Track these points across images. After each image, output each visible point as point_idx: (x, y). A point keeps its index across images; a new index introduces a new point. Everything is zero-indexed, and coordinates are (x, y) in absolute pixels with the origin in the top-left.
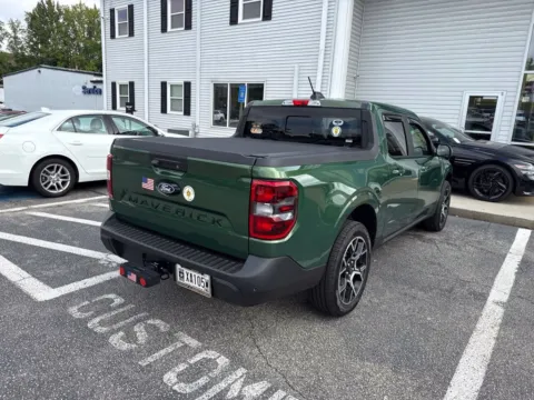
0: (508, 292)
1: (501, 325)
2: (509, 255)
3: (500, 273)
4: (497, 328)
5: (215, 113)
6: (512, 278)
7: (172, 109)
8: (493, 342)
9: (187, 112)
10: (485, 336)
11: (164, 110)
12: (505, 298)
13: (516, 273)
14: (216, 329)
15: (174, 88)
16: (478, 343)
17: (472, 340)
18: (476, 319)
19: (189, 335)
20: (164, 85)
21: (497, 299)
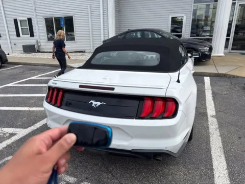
0: (214, 109)
1: (219, 128)
2: (206, 91)
3: (207, 101)
4: (218, 130)
5: (48, 34)
6: (212, 102)
7: (23, 34)
8: (220, 138)
9: (32, 35)
10: (215, 136)
11: (18, 35)
12: (214, 113)
13: (213, 99)
14: (83, 166)
15: (22, 23)
16: (214, 140)
17: (211, 140)
18: (208, 127)
19: (68, 174)
20: (16, 21)
21: (211, 115)
